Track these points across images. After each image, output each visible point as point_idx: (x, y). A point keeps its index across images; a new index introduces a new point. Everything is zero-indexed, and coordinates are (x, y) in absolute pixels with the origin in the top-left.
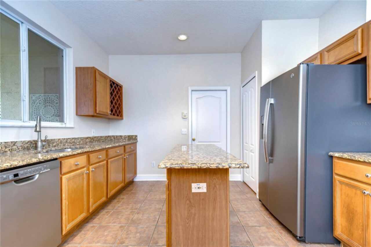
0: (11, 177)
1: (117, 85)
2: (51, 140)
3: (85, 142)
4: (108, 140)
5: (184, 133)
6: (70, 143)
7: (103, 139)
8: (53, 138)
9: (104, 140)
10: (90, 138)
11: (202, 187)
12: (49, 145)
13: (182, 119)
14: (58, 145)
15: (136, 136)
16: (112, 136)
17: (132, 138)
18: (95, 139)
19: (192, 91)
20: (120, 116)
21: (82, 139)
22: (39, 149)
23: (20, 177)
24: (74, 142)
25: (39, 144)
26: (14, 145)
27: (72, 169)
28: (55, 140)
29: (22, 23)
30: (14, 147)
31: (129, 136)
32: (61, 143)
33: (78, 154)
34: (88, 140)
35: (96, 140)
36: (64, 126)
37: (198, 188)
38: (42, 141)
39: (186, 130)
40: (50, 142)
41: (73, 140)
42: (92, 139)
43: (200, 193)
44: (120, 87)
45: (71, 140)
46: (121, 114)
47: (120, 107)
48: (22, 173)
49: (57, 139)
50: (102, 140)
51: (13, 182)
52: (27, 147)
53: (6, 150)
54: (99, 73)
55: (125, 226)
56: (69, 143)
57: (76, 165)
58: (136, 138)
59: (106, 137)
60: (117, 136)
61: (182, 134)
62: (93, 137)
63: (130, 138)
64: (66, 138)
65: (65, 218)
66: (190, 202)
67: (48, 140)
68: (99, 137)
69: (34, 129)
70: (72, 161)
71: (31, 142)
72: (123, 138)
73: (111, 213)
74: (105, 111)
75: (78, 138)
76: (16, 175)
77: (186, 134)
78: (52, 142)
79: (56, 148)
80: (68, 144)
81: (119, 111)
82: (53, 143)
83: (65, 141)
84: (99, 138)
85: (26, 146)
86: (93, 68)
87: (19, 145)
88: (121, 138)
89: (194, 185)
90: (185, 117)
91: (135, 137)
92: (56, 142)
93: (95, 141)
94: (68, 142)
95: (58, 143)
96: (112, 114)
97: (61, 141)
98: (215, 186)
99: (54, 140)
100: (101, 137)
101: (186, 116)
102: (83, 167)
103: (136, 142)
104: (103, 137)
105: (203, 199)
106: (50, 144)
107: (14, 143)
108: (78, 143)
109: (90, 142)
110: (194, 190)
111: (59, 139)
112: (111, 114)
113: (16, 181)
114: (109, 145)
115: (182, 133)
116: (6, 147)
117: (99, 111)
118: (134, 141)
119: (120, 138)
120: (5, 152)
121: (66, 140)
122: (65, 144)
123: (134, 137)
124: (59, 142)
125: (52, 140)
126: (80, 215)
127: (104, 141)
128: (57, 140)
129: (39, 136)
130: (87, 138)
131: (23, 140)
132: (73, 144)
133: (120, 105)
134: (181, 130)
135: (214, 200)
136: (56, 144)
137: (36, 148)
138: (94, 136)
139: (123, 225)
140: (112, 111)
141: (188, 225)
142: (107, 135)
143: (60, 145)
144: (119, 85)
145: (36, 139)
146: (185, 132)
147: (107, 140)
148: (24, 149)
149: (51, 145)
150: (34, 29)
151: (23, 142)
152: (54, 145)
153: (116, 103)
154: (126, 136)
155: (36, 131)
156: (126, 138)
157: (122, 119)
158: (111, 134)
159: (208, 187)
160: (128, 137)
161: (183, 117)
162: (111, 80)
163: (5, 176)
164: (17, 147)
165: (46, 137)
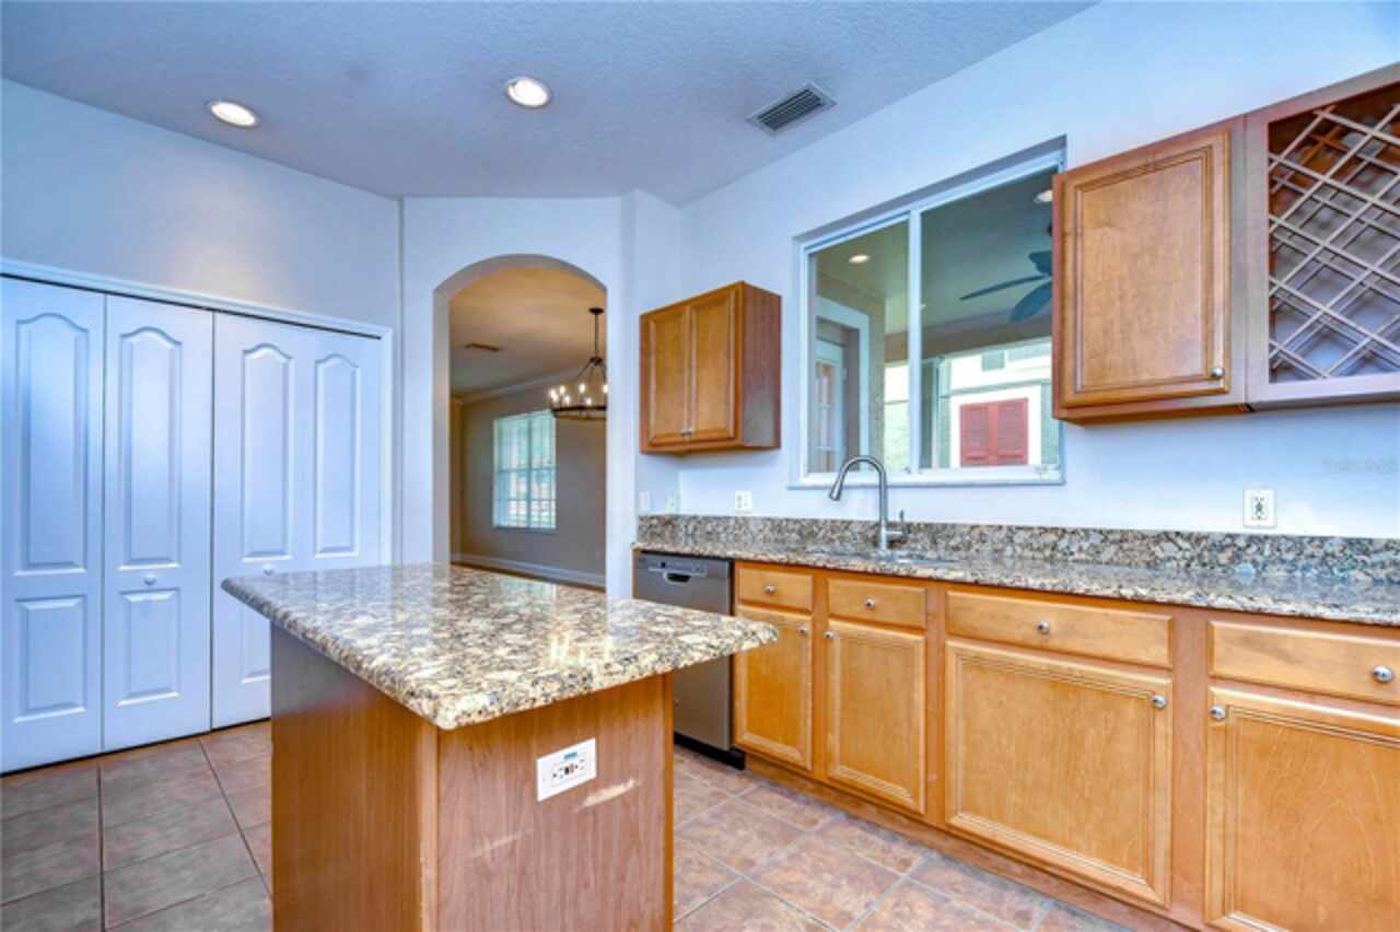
2: (940, 528)
6: (1029, 546)
8: (950, 521)
12: (935, 542)
14: (969, 546)
24: (1054, 547)
25: (884, 533)
26: (846, 528)
28: (957, 529)
30: (848, 534)
32: (984, 542)
40: (938, 532)
41: (1051, 537)
45: (1032, 536)
49: (965, 526)
53: (834, 537)
56: (1020, 545)
64: (1005, 523)
78: (945, 532)
80: (1019, 550)
82: (948, 536)
83: (1001, 534)
87: (857, 529)
92: (962, 535)
94: (1018, 540)
95: (968, 538)
97: (981, 534)
99: (954, 526)
106: (939, 540)
111: (973, 527)
116: (833, 532)
121: (1004, 531)
122: (1000, 546)
124: (972, 538)
125: (944, 526)
128: (966, 530)
129: (883, 506)
132: (1048, 553)
136: (961, 543)
143: (976, 547)
145: (876, 518)
149: (942, 543)
150: (931, 203)
152: (952, 543)
164: (853, 534)
165: (902, 515)
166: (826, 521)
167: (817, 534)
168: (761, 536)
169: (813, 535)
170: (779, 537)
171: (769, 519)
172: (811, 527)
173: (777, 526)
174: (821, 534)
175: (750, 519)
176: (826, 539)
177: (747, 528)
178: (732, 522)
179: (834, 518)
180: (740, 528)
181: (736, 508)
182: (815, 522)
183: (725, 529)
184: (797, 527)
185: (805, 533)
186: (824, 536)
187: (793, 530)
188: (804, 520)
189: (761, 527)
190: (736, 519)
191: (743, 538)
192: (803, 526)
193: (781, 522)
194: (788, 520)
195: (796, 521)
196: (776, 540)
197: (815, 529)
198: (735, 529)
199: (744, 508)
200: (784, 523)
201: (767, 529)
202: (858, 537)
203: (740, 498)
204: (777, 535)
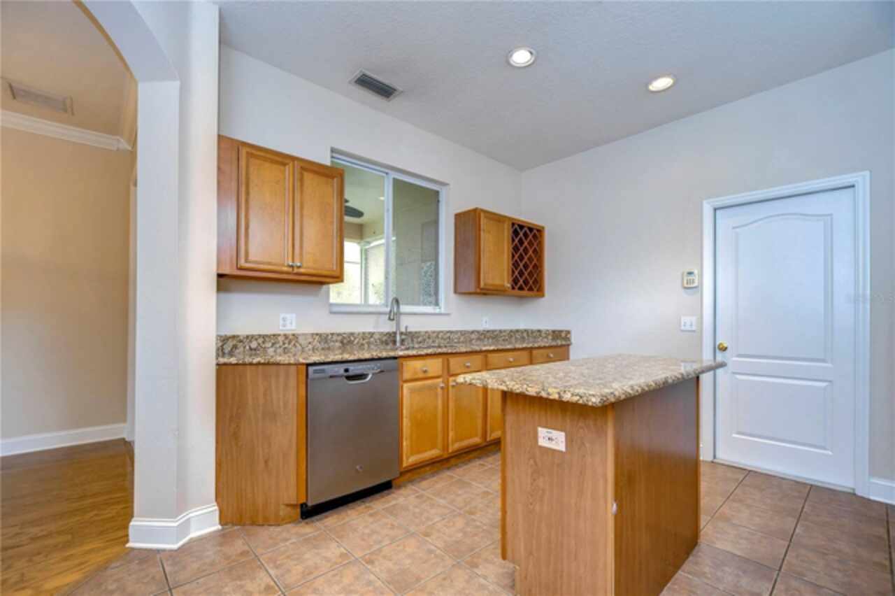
0: (342, 371)
1: (531, 229)
3: (469, 339)
4: (516, 338)
5: (688, 328)
6: (442, 338)
7: (504, 336)
8: (418, 330)
9: (507, 338)
10: (478, 332)
11: (556, 438)
12: (412, 341)
13: (682, 291)
14: (424, 340)
15: (568, 332)
16: (525, 330)
17: (560, 336)
18: (488, 335)
19: (715, 210)
20: (538, 291)
21: (463, 333)
22: (398, 344)
23: (351, 373)
24: (449, 338)
25: (398, 338)
26: (371, 337)
27: (416, 377)
29: (387, 173)
30: (372, 339)
31: (554, 332)
32: (429, 338)
33: (427, 355)
34: (473, 336)
35: (491, 336)
36: (437, 311)
37: (549, 439)
38: (402, 333)
39: (694, 319)
40: (414, 335)
41: (448, 335)
42: (482, 334)
43: (554, 451)
44: (538, 231)
45: (444, 334)
46: (540, 286)
47: (536, 272)
48: (355, 369)
49: (423, 332)
50: (503, 338)
51: (345, 379)
52: (386, 340)
54: (486, 217)
55: (491, 494)
56: (440, 339)
57: (425, 372)
58: (568, 336)
59: (511, 331)
60: (533, 332)
61: (682, 331)
62: (484, 331)
63: (556, 334)
64: (436, 330)
65: (407, 446)
66: (535, 462)
67: (410, 333)
68: (495, 331)
69: (388, 316)
70: (418, 364)
71: (388, 334)
72: (544, 335)
73: (486, 468)
74: (497, 282)
75: (456, 332)
76: (346, 370)
77: (694, 331)
78: (416, 335)
79: (421, 345)
81: (536, 279)
82: (418, 337)
83: (435, 335)
84: (495, 333)
85: (384, 339)
86: (475, 210)
87: (377, 336)
88: (540, 335)
89: (542, 432)
90: (689, 286)
91: (566, 335)
92: (422, 336)
93: (488, 339)
94: (440, 336)
95: (424, 337)
96: (516, 288)
97: (429, 335)
98: (583, 444)
99: (419, 332)
100: (501, 331)
101: (693, 282)
102: (438, 377)
103: (568, 345)
104: (505, 331)
105: (558, 465)
107: (372, 334)
108: (456, 341)
109: (479, 339)
110: (543, 442)
111: (426, 332)
112: (513, 288)
113: (349, 378)
114: (490, 346)
115: (683, 328)
116: (364, 339)
117: (485, 285)
118: (564, 343)
119: (538, 334)
120: (363, 345)
121: (437, 333)
122: (434, 339)
123: (563, 335)
125: (416, 333)
126: (430, 450)
127: (507, 340)
128: (424, 334)
129: (398, 325)
130: (473, 332)
131: (382, 331)
132: (447, 340)
133: (538, 268)
134: (680, 320)
135: (581, 473)
136: (422, 339)
137: (395, 342)
138: (486, 329)
139: (489, 490)
140: (515, 281)
141: (531, 507)
142: (514, 327)
143: (427, 341)
144: (535, 227)
145: (394, 330)
146: (691, 325)
147: (514, 338)
148: (382, 342)
149: (415, 340)
151: (381, 334)
152: (419, 340)
153: (526, 266)
154: (548, 331)
155: (390, 319)
156: (549, 334)
157: (543, 296)
158: (522, 326)
159: (569, 441)
160: (552, 333)
161: (686, 285)
162: (514, 221)
163: (336, 369)
164: (375, 339)
165: (406, 328)
166: (359, 334)
167: (353, 341)
168: (310, 346)
169: (350, 342)
170: (326, 346)
171: (317, 334)
172: (349, 337)
173: (324, 338)
174: (356, 342)
175: (299, 335)
176: (360, 344)
177: (297, 342)
178: (281, 339)
179: (364, 331)
180: (289, 343)
181: (281, 328)
182: (352, 334)
183: (273, 344)
184: (340, 338)
185: (345, 341)
186: (358, 343)
187: (337, 341)
188: (344, 334)
189: (311, 340)
190: (286, 336)
191: (293, 349)
192: (344, 338)
193: (328, 335)
194: (332, 334)
195: (339, 335)
196: (323, 349)
197: (352, 339)
198: (284, 344)
199: (289, 327)
200: (330, 336)
201: (316, 341)
202: (378, 341)
203: (284, 319)
204: (323, 345)
